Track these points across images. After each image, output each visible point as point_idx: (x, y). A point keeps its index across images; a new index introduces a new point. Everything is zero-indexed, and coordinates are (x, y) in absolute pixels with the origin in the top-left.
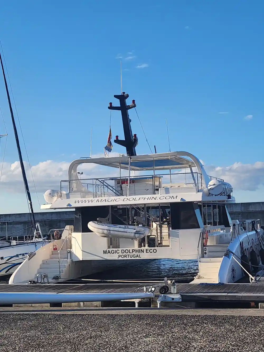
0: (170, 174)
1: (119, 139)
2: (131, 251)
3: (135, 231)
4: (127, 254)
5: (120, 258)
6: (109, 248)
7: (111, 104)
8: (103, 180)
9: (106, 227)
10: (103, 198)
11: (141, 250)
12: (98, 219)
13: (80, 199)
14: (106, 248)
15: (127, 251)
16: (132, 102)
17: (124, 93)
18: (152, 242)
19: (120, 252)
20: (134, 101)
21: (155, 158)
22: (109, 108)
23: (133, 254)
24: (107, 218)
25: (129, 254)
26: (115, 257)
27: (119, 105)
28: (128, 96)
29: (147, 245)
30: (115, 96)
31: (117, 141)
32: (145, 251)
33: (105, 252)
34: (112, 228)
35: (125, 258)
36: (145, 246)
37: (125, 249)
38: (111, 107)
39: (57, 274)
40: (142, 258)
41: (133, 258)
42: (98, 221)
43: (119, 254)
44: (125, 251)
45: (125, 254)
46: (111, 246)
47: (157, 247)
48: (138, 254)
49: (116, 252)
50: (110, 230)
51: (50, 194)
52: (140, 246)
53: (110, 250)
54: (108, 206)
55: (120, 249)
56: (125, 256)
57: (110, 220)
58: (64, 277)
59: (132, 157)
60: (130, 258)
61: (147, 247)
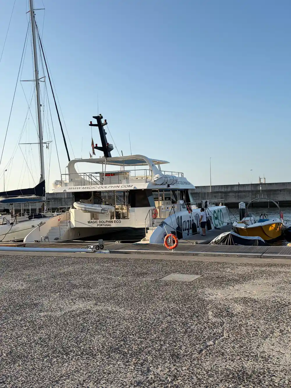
0: (135, 170)
1: (98, 146)
2: (105, 222)
3: (102, 209)
4: (102, 224)
5: (99, 227)
6: (92, 219)
7: (91, 122)
8: (91, 174)
9: (83, 206)
10: (87, 186)
11: (111, 221)
12: (80, 200)
13: (73, 187)
14: (89, 219)
15: (102, 222)
16: (104, 121)
17: (100, 115)
18: (118, 216)
19: (98, 222)
20: (105, 120)
21: (124, 159)
22: (90, 125)
23: (106, 224)
24: (89, 200)
25: (104, 223)
26: (95, 225)
27: (97, 123)
28: (102, 117)
29: (115, 218)
30: (94, 117)
31: (97, 148)
32: (114, 222)
33: (89, 222)
34: (87, 207)
35: (102, 227)
36: (114, 219)
37: (101, 220)
38: (91, 125)
39: (58, 236)
40: (112, 227)
41: (106, 227)
42: (80, 202)
43: (97, 224)
44: (101, 222)
45: (101, 223)
46: (93, 218)
47: (122, 219)
48: (110, 224)
49: (96, 222)
50: (86, 208)
51: (55, 183)
52: (111, 219)
53: (92, 221)
54: (91, 192)
55: (98, 220)
56: (101, 225)
57: (93, 201)
58: (62, 239)
59: (107, 158)
60: (104, 227)
61: (115, 219)
